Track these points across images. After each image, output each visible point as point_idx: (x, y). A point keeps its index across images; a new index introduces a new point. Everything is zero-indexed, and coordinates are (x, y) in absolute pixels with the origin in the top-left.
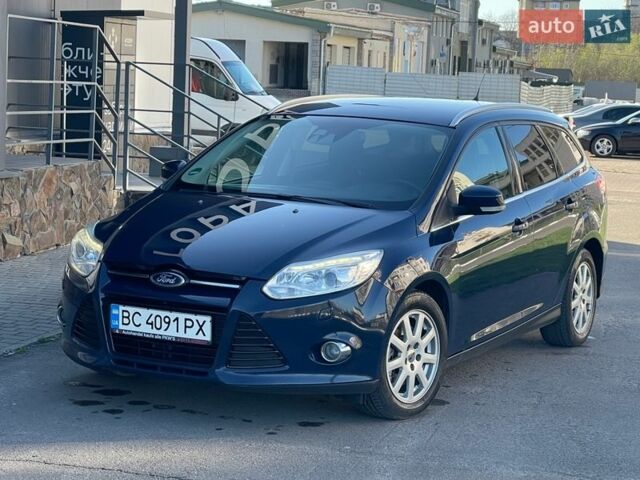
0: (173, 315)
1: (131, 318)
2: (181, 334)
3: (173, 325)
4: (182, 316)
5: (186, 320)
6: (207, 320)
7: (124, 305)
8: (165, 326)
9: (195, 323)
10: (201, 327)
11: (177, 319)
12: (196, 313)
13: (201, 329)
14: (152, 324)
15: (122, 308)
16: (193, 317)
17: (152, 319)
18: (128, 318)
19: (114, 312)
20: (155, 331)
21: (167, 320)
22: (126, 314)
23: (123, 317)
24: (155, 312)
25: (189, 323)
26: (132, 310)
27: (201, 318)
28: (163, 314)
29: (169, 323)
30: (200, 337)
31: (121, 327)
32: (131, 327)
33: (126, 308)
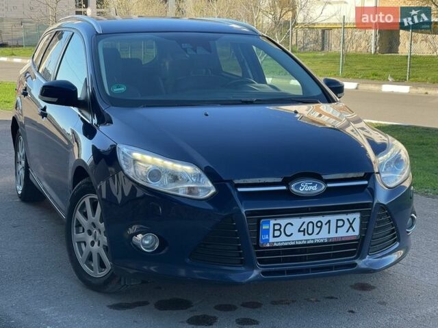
0: (324, 219)
1: (282, 230)
2: (333, 235)
3: (325, 228)
4: (333, 218)
5: (337, 220)
6: (356, 217)
7: (275, 218)
8: (317, 230)
9: (346, 221)
10: (351, 224)
11: (329, 222)
12: (347, 213)
13: (351, 226)
14: (304, 231)
15: (272, 222)
16: (344, 217)
17: (305, 226)
18: (279, 230)
19: (265, 227)
20: (307, 237)
21: (319, 224)
22: (277, 227)
23: (274, 230)
24: (307, 220)
25: (340, 223)
26: (283, 222)
27: (351, 217)
28: (315, 219)
29: (321, 227)
30: (351, 233)
31: (272, 240)
32: (283, 238)
33: (278, 221)
